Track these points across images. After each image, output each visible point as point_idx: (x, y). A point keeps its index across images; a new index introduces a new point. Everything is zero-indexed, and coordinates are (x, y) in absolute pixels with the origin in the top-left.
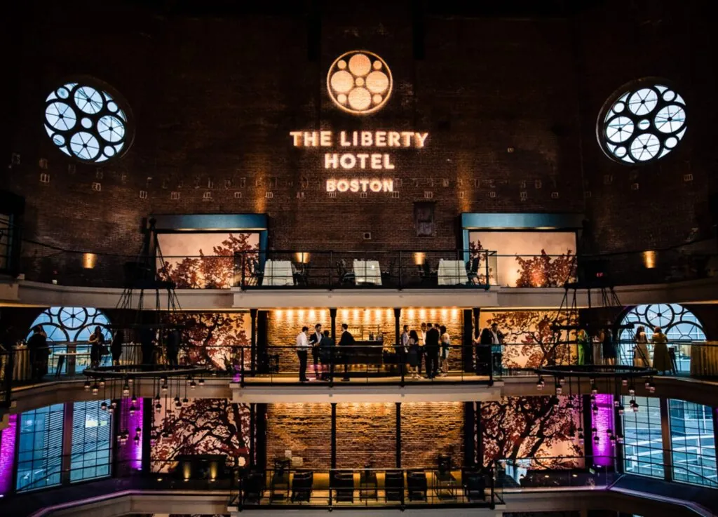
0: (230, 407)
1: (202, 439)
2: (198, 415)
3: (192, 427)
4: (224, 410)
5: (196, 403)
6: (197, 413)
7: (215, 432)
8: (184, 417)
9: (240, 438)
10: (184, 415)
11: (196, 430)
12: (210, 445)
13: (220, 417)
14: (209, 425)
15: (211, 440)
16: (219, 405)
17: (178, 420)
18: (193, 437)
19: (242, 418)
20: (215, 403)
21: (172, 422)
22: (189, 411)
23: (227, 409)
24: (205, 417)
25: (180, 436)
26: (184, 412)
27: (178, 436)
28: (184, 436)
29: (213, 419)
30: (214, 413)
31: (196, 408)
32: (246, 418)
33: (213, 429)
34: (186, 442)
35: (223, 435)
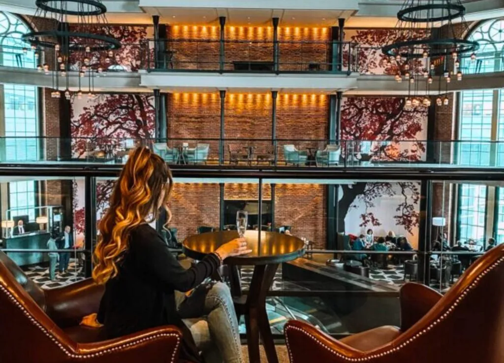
0: (137, 106)
1: (114, 132)
2: (110, 112)
3: (105, 122)
4: (132, 108)
5: (108, 102)
6: (109, 110)
7: (124, 126)
8: (99, 114)
9: (146, 131)
10: (98, 112)
11: (109, 124)
12: (121, 136)
13: (129, 114)
14: (120, 120)
15: (121, 133)
16: (128, 103)
17: (93, 116)
18: (107, 129)
19: (147, 115)
20: (124, 102)
21: (89, 117)
22: (103, 108)
23: (135, 107)
24: (116, 114)
25: (96, 129)
26: (98, 109)
27: (94, 129)
28: (99, 129)
29: (122, 115)
30: (124, 110)
31: (108, 106)
32: (151, 114)
33: (123, 123)
34: (101, 134)
35: (132, 129)
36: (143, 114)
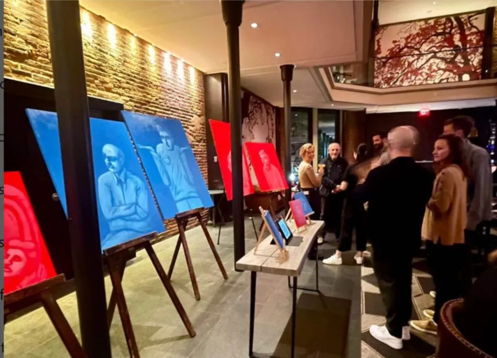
36: (463, 38)
